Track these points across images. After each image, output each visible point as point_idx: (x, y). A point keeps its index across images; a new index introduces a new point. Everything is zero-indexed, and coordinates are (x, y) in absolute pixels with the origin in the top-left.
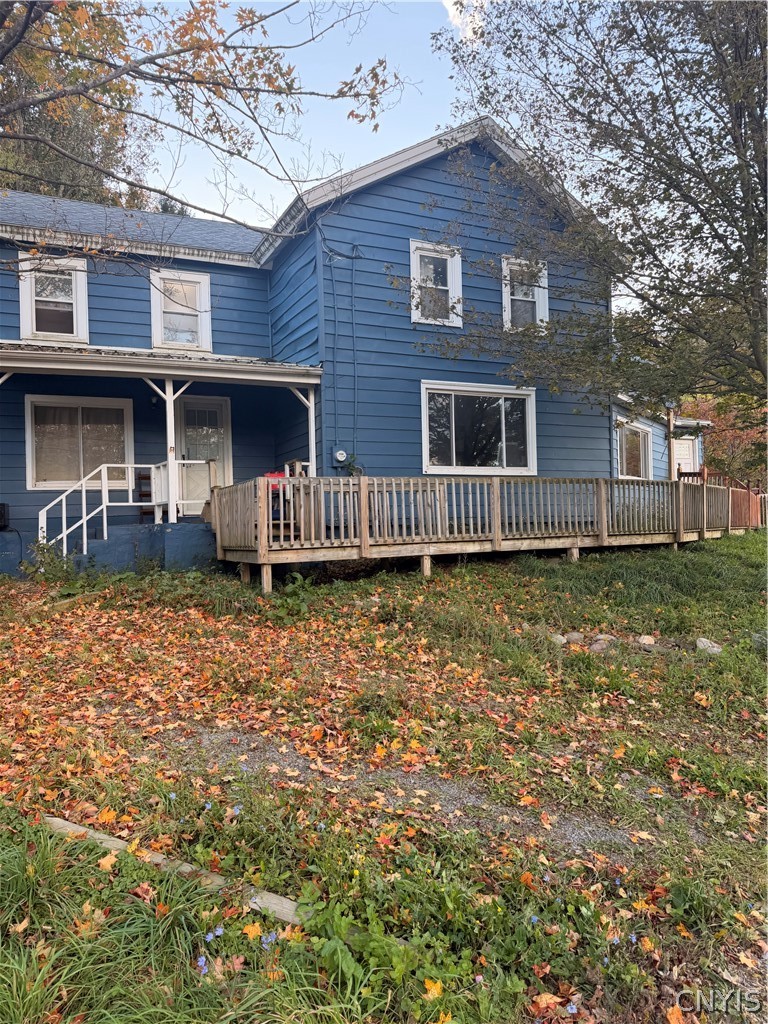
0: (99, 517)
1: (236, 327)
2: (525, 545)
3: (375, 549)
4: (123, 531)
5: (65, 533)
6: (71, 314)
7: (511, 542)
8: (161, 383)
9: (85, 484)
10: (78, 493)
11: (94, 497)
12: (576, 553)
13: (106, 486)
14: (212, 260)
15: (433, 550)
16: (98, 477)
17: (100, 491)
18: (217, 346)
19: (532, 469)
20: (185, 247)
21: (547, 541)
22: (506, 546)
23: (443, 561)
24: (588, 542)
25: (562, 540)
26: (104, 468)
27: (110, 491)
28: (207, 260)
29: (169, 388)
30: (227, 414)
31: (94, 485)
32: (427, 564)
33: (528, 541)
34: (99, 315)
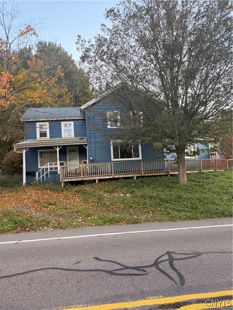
0: (48, 173)
1: (79, 131)
2: (121, 176)
3: (85, 178)
4: (52, 176)
5: (41, 176)
6: (46, 133)
7: (117, 176)
8: (56, 147)
9: (45, 167)
10: (44, 168)
11: (47, 169)
12: (135, 178)
13: (49, 167)
14: (73, 119)
15: (98, 178)
16: (47, 165)
17: (48, 168)
18: (75, 136)
19: (140, 158)
20: (67, 117)
21: (127, 175)
22: (116, 177)
23: (100, 180)
24: (138, 175)
25: (131, 175)
26: (48, 164)
27: (50, 168)
28: (72, 119)
29: (58, 148)
30: (78, 150)
31: (46, 167)
32: (97, 181)
33: (122, 175)
34: (52, 133)
